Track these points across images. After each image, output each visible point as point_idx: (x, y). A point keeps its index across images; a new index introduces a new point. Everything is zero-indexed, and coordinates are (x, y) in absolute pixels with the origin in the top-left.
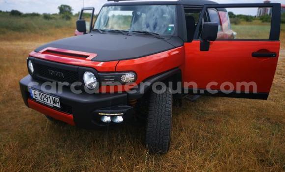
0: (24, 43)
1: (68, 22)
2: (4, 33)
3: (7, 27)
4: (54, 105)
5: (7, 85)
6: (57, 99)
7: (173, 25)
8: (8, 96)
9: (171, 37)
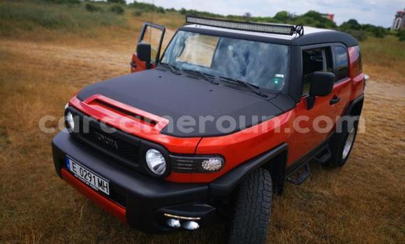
0: (57, 47)
1: (120, 17)
2: (30, 29)
3: (34, 20)
4: (100, 189)
5: (31, 122)
6: (105, 183)
7: (282, 76)
8: (31, 141)
9: (277, 95)
